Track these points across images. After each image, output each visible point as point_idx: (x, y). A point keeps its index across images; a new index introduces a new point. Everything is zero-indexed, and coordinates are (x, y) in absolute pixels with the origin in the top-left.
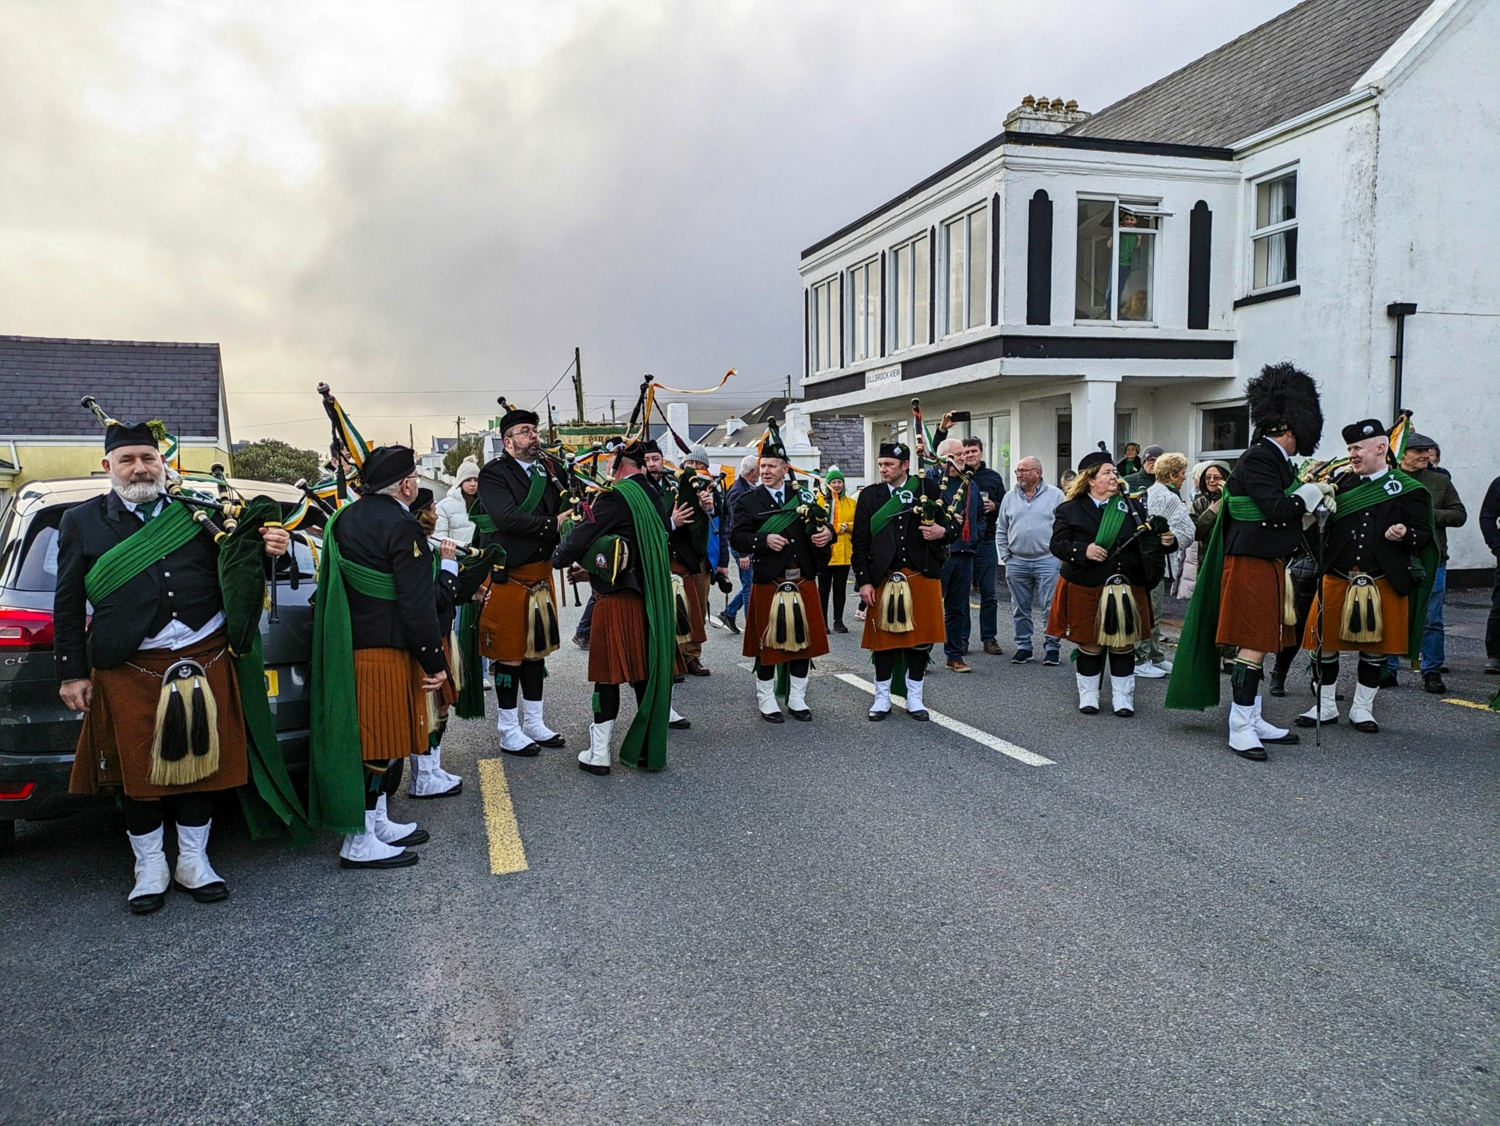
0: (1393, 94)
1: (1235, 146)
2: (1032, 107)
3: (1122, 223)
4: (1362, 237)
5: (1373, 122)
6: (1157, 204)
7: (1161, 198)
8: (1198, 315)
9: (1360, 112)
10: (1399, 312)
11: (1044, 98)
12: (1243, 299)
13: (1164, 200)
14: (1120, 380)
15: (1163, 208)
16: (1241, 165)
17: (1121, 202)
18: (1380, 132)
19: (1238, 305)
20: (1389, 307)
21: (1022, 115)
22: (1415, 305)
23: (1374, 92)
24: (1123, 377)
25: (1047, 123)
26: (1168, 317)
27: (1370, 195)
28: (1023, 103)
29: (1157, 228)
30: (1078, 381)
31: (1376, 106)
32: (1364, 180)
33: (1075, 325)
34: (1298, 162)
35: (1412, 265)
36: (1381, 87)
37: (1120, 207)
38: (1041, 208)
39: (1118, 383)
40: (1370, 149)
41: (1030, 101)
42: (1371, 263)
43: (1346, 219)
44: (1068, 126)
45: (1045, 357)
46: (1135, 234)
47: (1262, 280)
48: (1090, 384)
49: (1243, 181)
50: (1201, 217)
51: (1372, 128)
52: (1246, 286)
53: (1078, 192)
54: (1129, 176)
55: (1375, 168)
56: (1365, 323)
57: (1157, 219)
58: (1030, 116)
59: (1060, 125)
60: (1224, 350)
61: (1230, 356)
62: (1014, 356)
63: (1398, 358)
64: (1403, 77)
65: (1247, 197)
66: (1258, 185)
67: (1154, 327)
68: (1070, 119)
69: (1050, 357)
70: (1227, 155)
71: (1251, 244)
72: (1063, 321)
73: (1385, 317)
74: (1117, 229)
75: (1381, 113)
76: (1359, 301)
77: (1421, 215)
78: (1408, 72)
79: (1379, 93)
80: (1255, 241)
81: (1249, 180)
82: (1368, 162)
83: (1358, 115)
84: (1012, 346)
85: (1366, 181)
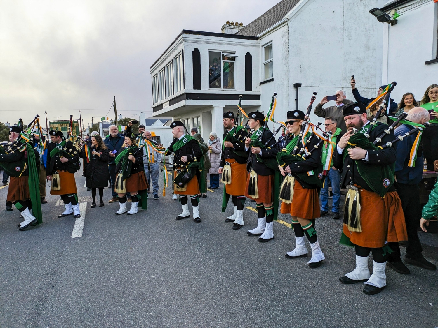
0: (293, 21)
1: (258, 36)
2: (229, 24)
3: (223, 59)
4: (286, 64)
5: (287, 29)
6: (234, 53)
7: (236, 51)
8: (249, 87)
9: (284, 26)
10: (297, 86)
11: (233, 22)
12: (262, 82)
13: (236, 52)
14: (224, 106)
15: (236, 55)
16: (260, 42)
17: (223, 52)
18: (289, 32)
19: (261, 84)
20: (294, 84)
21: (225, 27)
22: (301, 84)
23: (287, 20)
24: (225, 106)
25: (233, 29)
26: (239, 88)
27: (287, 51)
28: (226, 23)
29: (235, 61)
30: (211, 107)
31: (288, 24)
32: (286, 46)
33: (209, 90)
34: (272, 41)
35: (301, 72)
36: (289, 18)
37: (222, 54)
38: (196, 54)
39: (224, 107)
40: (287, 37)
41: (228, 23)
42: (288, 72)
43: (283, 58)
44: (240, 30)
45: (200, 99)
46: (228, 62)
47: (267, 76)
48: (215, 107)
49: (261, 46)
50: (248, 58)
51: (287, 31)
52: (263, 78)
53: (208, 49)
54: (225, 44)
55: (288, 42)
56: (287, 89)
57: (235, 58)
58: (228, 27)
59: (237, 30)
60: (257, 97)
61: (259, 99)
62: (190, 99)
63: (297, 100)
64: (295, 16)
65: (262, 51)
66: (265, 48)
67: (235, 90)
68: (240, 28)
69: (202, 99)
70: (256, 39)
71: (263, 65)
72: (205, 88)
73: (293, 87)
74: (222, 61)
75: (289, 26)
76: (286, 83)
77: (303, 57)
78: (297, 14)
79: (289, 20)
80: (265, 64)
81: (262, 46)
82: (287, 41)
83: (284, 27)
84: (189, 96)
85: (287, 46)
